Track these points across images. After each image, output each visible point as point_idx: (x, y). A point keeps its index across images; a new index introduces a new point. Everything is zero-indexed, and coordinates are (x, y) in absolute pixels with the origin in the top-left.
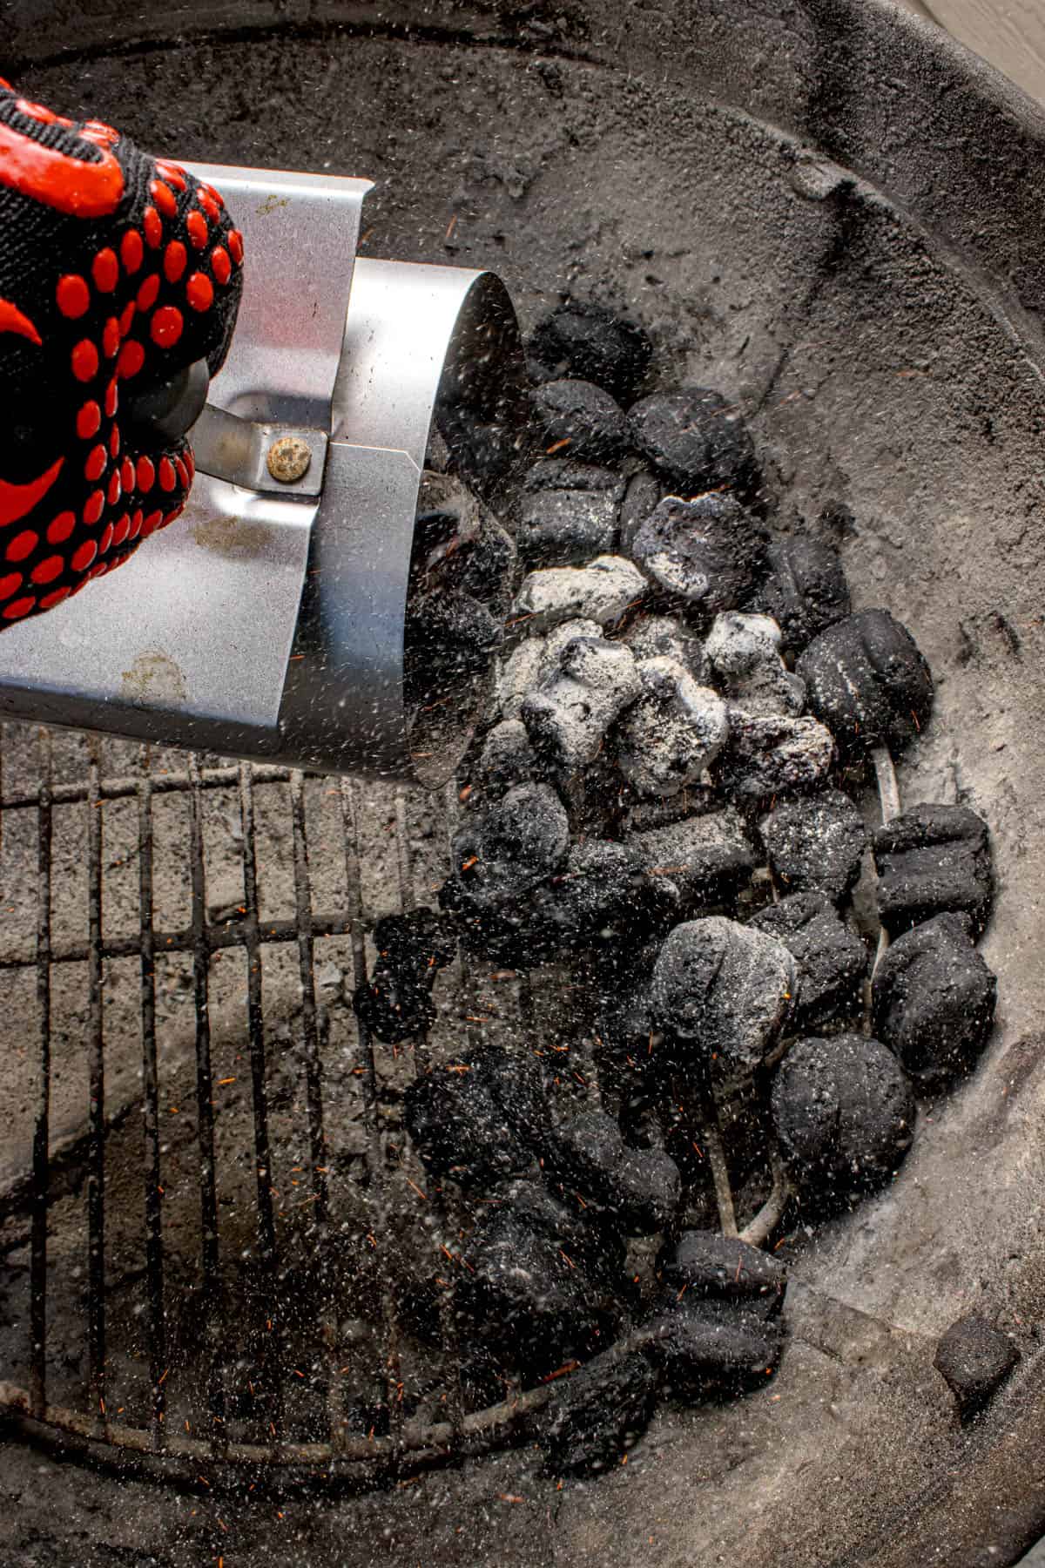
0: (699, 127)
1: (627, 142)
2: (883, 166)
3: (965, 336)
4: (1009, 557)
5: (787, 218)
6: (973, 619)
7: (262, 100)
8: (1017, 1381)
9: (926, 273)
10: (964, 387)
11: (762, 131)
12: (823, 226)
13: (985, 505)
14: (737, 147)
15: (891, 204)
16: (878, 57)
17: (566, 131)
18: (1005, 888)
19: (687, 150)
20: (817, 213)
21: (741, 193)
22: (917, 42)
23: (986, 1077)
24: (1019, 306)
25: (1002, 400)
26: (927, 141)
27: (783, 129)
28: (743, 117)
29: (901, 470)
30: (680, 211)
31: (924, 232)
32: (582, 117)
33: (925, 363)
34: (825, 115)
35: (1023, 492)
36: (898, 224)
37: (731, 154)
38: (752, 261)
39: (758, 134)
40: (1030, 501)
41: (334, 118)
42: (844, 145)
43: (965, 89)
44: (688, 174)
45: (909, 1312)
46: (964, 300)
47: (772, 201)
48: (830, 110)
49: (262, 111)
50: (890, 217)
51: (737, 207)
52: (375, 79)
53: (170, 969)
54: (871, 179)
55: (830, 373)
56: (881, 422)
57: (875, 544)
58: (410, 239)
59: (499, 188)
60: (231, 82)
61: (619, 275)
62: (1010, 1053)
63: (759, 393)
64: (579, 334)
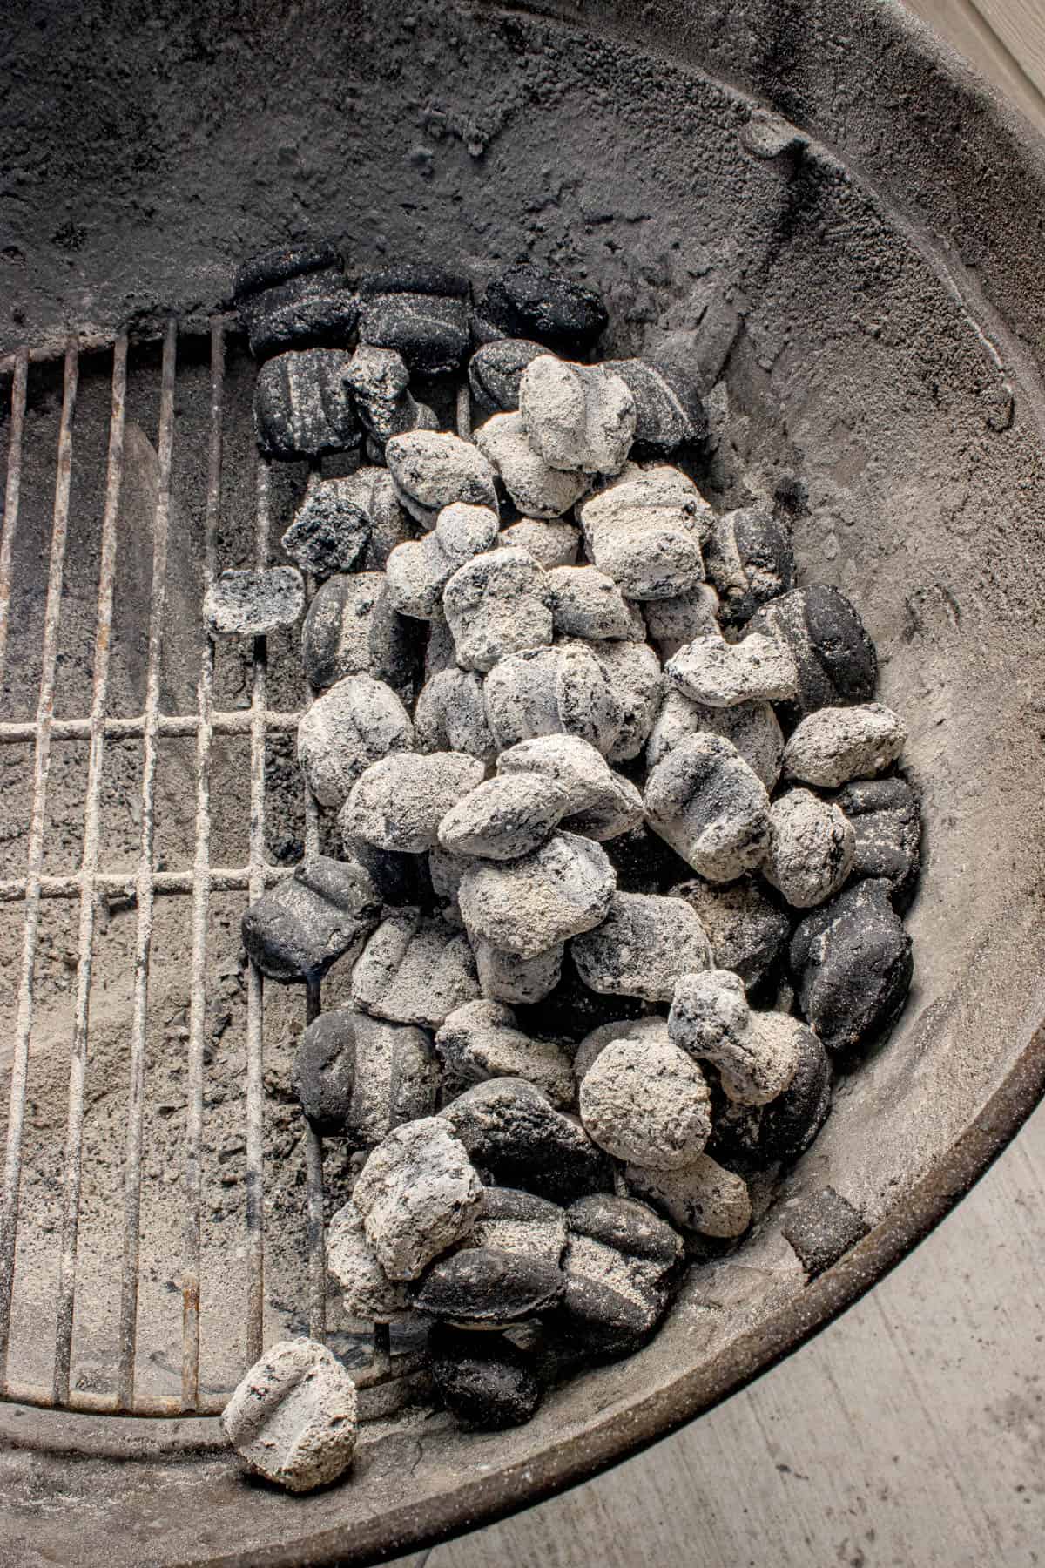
0: (660, 87)
1: (588, 101)
2: (834, 126)
3: (913, 298)
4: (952, 525)
5: (745, 182)
6: (919, 593)
7: (220, 41)
9: (875, 234)
10: (912, 351)
11: (720, 91)
12: (779, 189)
13: (932, 473)
14: (697, 107)
15: (843, 166)
16: (825, 15)
17: (526, 88)
18: (934, 859)
19: (647, 111)
20: (773, 175)
21: (700, 156)
23: (899, 1044)
24: (960, 265)
25: (947, 362)
26: (873, 99)
27: (740, 89)
28: (702, 77)
29: (853, 443)
30: (640, 174)
31: (873, 194)
32: (543, 74)
33: (877, 328)
34: (779, 75)
35: (966, 456)
36: (850, 185)
37: (689, 115)
38: (712, 226)
39: (717, 94)
40: (971, 465)
41: (294, 63)
42: (798, 105)
43: (904, 45)
44: (648, 135)
46: (911, 261)
47: (730, 163)
48: (784, 69)
49: (219, 52)
50: (842, 179)
51: (696, 171)
52: (336, 26)
53: (54, 953)
54: (824, 139)
55: (786, 343)
56: (835, 393)
57: (828, 522)
58: (365, 194)
59: (458, 145)
60: (189, 20)
61: (579, 240)
62: (924, 1016)
63: (716, 366)
64: (530, 294)
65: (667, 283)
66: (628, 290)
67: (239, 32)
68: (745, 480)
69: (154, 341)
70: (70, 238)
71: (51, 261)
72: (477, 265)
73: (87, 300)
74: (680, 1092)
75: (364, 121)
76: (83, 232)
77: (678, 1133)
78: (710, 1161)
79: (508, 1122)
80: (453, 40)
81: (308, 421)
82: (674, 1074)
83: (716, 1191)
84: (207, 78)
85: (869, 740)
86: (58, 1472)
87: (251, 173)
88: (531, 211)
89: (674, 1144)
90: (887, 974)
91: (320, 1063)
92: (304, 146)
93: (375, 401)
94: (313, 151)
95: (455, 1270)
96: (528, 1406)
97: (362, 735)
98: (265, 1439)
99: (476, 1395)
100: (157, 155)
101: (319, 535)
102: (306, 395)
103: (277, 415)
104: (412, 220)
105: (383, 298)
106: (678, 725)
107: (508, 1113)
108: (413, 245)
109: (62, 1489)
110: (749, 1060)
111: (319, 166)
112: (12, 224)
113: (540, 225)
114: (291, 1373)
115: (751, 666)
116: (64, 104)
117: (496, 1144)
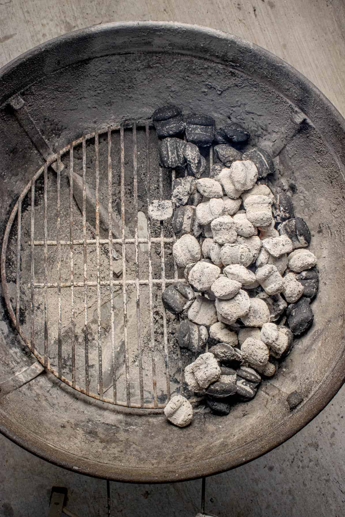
0: (270, 93)
1: (251, 90)
2: (314, 119)
3: (329, 161)
4: (332, 213)
6: (322, 224)
7: (155, 64)
8: (302, 404)
9: (321, 144)
10: (327, 171)
13: (329, 199)
14: (279, 100)
15: (315, 127)
16: (315, 101)
17: (235, 84)
18: (320, 291)
19: (266, 96)
21: (279, 109)
22: (324, 104)
23: (309, 336)
24: (341, 161)
25: (335, 178)
26: (324, 120)
27: (291, 102)
28: (282, 95)
29: (310, 182)
30: (262, 107)
31: (322, 136)
32: (240, 82)
33: (319, 162)
34: (301, 104)
35: (337, 200)
36: (316, 131)
37: (277, 101)
38: (280, 123)
39: (285, 100)
40: (338, 203)
41: (173, 70)
43: (333, 117)
44: (266, 101)
45: (285, 387)
46: (329, 154)
48: (303, 104)
49: (154, 67)
50: (314, 129)
51: (277, 111)
54: (311, 120)
55: (296, 154)
56: (306, 169)
57: (302, 197)
58: (188, 97)
59: (214, 90)
60: (147, 61)
61: (244, 116)
62: (315, 332)
63: (277, 153)
64: (231, 134)
65: (266, 130)
66: (256, 129)
67: (160, 63)
68: (282, 180)
69: (130, 128)
70: (110, 103)
71: (105, 109)
72: (216, 115)
73: (112, 118)
74: (263, 352)
75: (190, 82)
76: (113, 102)
77: (262, 361)
78: (269, 363)
79: (226, 356)
80: (217, 71)
81: (173, 160)
82: (262, 349)
83: (269, 369)
84: (149, 71)
85: (308, 264)
86: (129, 420)
87: (158, 90)
88: (233, 107)
89: (261, 362)
90: (308, 323)
91: (183, 336)
92: (173, 85)
93: (192, 163)
94: (176, 87)
95: (215, 387)
96: (228, 412)
97: (189, 251)
98: (174, 417)
99: (217, 410)
100: (134, 86)
101: (178, 197)
102: (173, 154)
103: (166, 159)
104: (200, 103)
105: (192, 126)
106: (265, 258)
107: (226, 354)
108: (200, 109)
109: (131, 424)
110: (278, 347)
111: (177, 90)
112: (95, 102)
113: (234, 110)
114: (179, 405)
115: (282, 246)
116: (112, 77)
117: (223, 360)
